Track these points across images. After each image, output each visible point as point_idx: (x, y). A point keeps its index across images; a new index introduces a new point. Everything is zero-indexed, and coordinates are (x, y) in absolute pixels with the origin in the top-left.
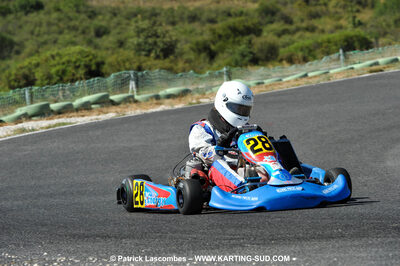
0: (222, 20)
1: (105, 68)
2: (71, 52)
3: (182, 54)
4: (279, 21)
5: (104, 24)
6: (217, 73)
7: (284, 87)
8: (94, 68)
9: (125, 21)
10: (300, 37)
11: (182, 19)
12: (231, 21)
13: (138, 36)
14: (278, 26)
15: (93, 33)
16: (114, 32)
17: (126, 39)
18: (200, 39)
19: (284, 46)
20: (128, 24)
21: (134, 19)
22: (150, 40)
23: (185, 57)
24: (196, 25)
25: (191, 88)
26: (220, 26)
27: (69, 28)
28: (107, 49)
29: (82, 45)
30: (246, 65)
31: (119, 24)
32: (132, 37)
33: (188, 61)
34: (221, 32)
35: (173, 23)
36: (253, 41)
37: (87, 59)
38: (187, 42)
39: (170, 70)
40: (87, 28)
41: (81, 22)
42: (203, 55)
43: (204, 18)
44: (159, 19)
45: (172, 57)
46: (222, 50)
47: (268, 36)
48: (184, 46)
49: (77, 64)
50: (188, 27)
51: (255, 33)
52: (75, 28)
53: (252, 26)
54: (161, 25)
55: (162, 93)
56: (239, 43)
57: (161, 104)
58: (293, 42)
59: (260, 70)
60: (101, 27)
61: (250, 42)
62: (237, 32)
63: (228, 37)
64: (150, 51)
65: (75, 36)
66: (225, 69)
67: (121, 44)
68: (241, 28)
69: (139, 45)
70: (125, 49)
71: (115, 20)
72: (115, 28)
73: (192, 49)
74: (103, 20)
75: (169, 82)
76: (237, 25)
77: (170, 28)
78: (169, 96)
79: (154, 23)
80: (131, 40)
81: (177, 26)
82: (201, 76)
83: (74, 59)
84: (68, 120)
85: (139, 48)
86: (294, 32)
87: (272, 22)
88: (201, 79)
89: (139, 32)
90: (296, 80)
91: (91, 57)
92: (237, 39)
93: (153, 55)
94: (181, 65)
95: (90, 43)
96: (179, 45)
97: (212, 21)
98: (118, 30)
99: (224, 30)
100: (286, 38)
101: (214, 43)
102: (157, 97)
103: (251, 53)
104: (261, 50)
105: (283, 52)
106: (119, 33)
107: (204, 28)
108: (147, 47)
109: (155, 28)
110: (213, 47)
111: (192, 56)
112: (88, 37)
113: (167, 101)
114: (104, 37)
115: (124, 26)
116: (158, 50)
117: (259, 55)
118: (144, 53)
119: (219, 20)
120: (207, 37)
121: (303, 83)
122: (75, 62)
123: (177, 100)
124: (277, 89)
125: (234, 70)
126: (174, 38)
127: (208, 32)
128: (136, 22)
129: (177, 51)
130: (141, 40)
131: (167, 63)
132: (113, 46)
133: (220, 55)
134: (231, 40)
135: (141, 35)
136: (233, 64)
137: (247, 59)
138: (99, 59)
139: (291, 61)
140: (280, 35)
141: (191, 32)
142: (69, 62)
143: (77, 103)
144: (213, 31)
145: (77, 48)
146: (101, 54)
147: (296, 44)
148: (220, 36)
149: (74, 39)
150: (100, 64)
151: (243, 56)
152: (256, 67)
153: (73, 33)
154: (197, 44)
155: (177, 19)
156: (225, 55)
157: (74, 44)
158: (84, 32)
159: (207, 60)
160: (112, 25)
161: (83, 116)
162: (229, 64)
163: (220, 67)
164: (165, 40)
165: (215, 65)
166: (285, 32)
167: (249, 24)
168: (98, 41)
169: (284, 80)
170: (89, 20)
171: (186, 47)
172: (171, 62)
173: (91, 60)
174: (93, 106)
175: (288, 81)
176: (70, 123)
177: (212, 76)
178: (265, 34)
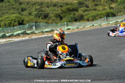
0: (65, 6)
1: (25, 22)
2: (13, 16)
3: (51, 18)
4: (84, 7)
5: (24, 7)
6: (63, 24)
7: (86, 29)
8: (21, 22)
9: (31, 6)
10: (91, 12)
11: (51, 6)
12: (68, 6)
13: (36, 11)
14: (83, 8)
15: (20, 10)
16: (28, 10)
17: (32, 12)
18: (57, 12)
19: (86, 15)
20: (32, 7)
21: (35, 5)
22: (40, 13)
23: (52, 19)
24: (56, 8)
25: (54, 29)
26: (64, 8)
27: (12, 8)
28: (25, 15)
29: (17, 14)
30: (73, 22)
31: (29, 7)
32: (34, 12)
33: (53, 20)
34: (64, 10)
35: (48, 7)
36: (75, 14)
37: (19, 19)
38: (53, 13)
39: (47, 23)
40: (19, 8)
41: (17, 6)
42: (58, 18)
43: (58, 6)
44: (43, 5)
45: (47, 18)
46: (65, 16)
47: (80, 12)
48: (51, 15)
49: (15, 21)
50: (53, 8)
51: (76, 11)
52: (14, 8)
53: (75, 8)
54: (44, 7)
55: (44, 31)
56: (70, 14)
57: (44, 34)
58: (89, 14)
59: (78, 23)
60: (23, 8)
61: (74, 13)
62: (70, 10)
63: (67, 12)
64: (40, 16)
65: (15, 11)
66: (66, 23)
67: (30, 14)
68: (71, 9)
69: (36, 14)
70: (31, 16)
71: (28, 6)
72: (28, 8)
73: (54, 16)
74: (24, 6)
75: (46, 27)
76: (70, 8)
77: (47, 8)
78: (46, 32)
79: (42, 7)
80: (34, 13)
81: (49, 8)
82: (57, 25)
83: (14, 19)
84: (12, 39)
85: (36, 15)
86: (89, 11)
87: (82, 7)
88: (57, 26)
89: (36, 10)
90: (90, 27)
91: (20, 18)
92: (70, 13)
93: (41, 18)
94: (50, 21)
95: (19, 13)
96: (50, 15)
97: (61, 6)
98: (29, 9)
99: (65, 9)
100: (86, 13)
101: (62, 14)
102: (43, 32)
103: (74, 17)
104: (78, 17)
105: (85, 17)
106: (30, 10)
107: (59, 9)
108: (39, 15)
109: (42, 9)
110: (61, 15)
111: (54, 18)
112: (19, 11)
113: (46, 33)
114: (24, 11)
115: (31, 8)
116: (42, 16)
117: (77, 18)
118: (38, 17)
119: (64, 6)
120: (59, 12)
121: (92, 28)
122: (14, 20)
123: (49, 33)
124: (83, 30)
125: (69, 23)
126: (48, 12)
127: (60, 10)
128: (35, 6)
129: (49, 16)
130: (37, 13)
131: (45, 20)
132: (28, 15)
133: (64, 18)
134: (68, 13)
135: (37, 11)
136: (69, 21)
137: (73, 19)
138: (22, 19)
139: (88, 20)
140: (84, 11)
141: (54, 10)
142: (12, 20)
143: (15, 34)
144: (62, 10)
145: (15, 15)
146: (23, 17)
147: (90, 15)
148: (64, 12)
149: (14, 12)
150: (23, 21)
151: (72, 18)
152: (76, 22)
153: (14, 10)
154: (56, 14)
155: (49, 6)
156: (66, 18)
157: (14, 13)
158: (17, 10)
159: (60, 20)
160: (27, 7)
161: (17, 38)
162: (67, 21)
163: (64, 22)
164: (45, 12)
165: (62, 21)
166: (86, 10)
167: (74, 7)
168: (22, 13)
169: (86, 27)
170: (19, 6)
171: (52, 15)
172: (47, 20)
173: (20, 19)
174: (21, 35)
175: (87, 27)
176: (13, 41)
177: (61, 25)
178: (79, 11)
